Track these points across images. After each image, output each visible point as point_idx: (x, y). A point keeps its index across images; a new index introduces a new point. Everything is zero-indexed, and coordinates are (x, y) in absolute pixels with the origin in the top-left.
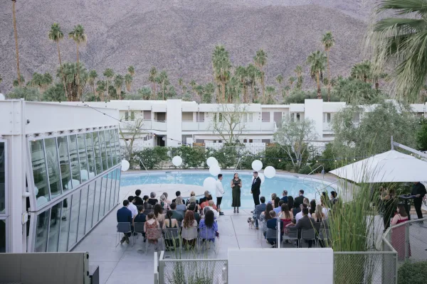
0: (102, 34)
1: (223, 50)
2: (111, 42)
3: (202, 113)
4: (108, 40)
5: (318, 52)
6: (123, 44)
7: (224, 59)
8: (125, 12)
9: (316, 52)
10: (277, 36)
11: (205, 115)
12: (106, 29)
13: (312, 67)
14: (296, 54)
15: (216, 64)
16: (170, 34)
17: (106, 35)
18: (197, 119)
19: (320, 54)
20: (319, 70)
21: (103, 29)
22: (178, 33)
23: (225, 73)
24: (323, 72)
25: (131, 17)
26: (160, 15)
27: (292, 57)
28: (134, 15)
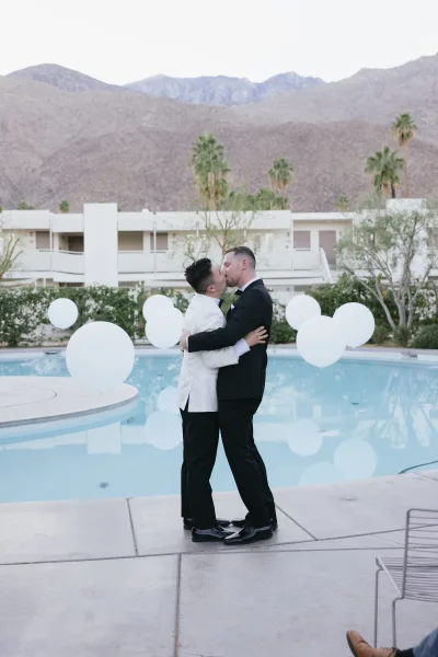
0: (34, 171)
1: (212, 142)
2: (47, 181)
3: (163, 235)
4: (43, 178)
5: (387, 151)
6: (66, 184)
7: (215, 157)
8: (69, 135)
9: (382, 151)
10: (300, 167)
11: (170, 239)
12: (41, 163)
13: (377, 177)
14: (331, 194)
15: (200, 167)
16: (137, 168)
17: (39, 171)
18: (152, 248)
19: (390, 154)
20: (389, 183)
21: (36, 162)
22: (150, 166)
23: (216, 183)
24: (396, 185)
25: (77, 143)
26: (122, 139)
27: (325, 200)
28: (84, 140)
